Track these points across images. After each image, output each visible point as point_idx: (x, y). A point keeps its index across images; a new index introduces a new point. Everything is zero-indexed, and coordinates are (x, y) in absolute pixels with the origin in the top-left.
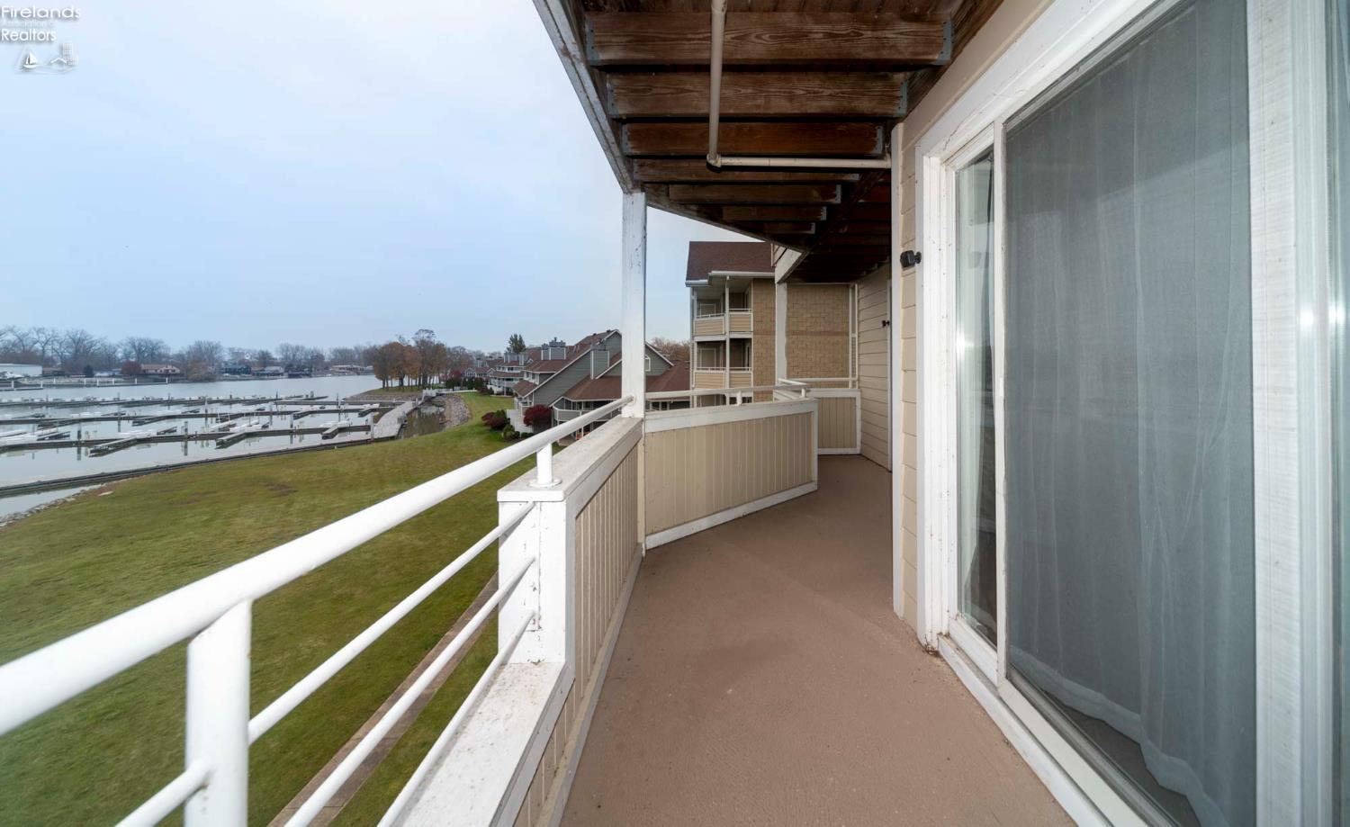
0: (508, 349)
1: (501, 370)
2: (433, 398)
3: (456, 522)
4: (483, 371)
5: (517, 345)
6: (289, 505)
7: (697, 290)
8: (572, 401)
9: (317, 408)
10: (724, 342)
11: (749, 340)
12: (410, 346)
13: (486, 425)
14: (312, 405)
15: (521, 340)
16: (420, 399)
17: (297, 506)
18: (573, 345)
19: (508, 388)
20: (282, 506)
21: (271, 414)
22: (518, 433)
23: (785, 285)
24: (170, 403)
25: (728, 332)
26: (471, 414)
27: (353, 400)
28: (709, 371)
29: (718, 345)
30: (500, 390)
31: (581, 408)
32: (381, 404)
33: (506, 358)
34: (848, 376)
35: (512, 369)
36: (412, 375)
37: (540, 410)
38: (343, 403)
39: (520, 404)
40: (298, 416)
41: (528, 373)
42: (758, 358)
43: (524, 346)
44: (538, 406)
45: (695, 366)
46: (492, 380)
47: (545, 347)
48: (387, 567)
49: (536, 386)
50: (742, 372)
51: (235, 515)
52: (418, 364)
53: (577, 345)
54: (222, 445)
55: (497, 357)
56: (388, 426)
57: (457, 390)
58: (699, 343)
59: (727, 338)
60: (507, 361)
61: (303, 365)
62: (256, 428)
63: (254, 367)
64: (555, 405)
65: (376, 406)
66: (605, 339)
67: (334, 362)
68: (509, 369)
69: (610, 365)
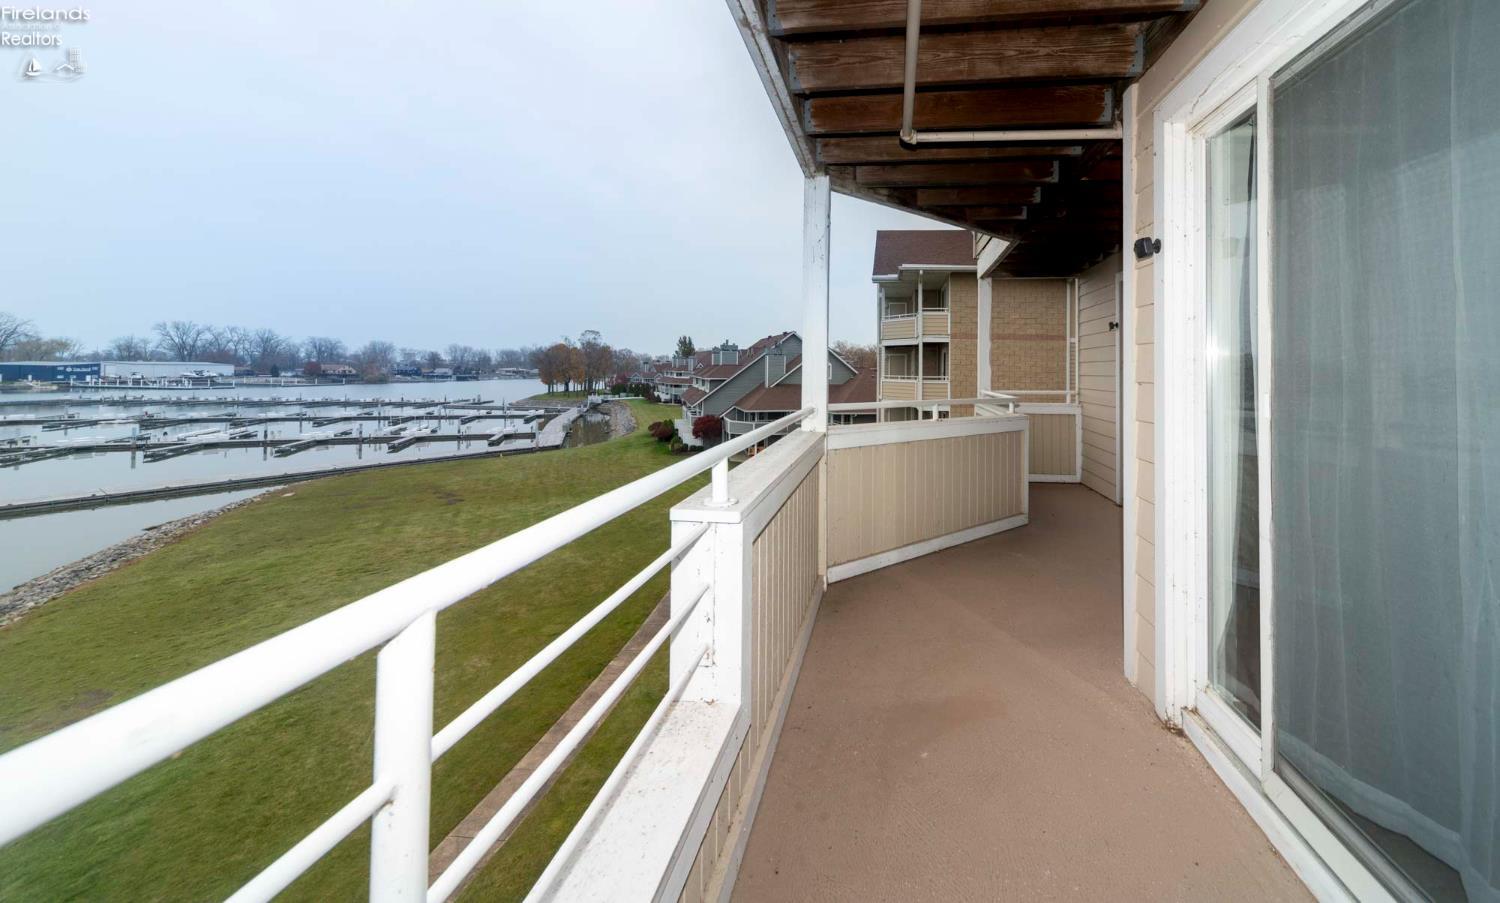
0: (677, 352)
1: (669, 376)
2: (599, 404)
3: (621, 542)
4: (650, 376)
5: (686, 348)
6: (455, 515)
7: (885, 287)
8: (745, 411)
9: (483, 412)
10: (917, 346)
11: (945, 345)
12: (576, 348)
13: (653, 435)
14: (479, 409)
15: (690, 343)
16: (585, 406)
17: (464, 516)
18: (746, 348)
19: (676, 396)
20: (449, 515)
21: (440, 418)
22: (686, 445)
23: (990, 280)
24: (346, 404)
25: (920, 334)
26: (637, 423)
27: (518, 406)
28: (899, 380)
29: (909, 350)
30: (668, 397)
31: (754, 419)
32: (546, 410)
33: (675, 362)
34: (1065, 389)
35: (681, 374)
36: (578, 380)
37: (709, 421)
38: (509, 409)
39: (689, 414)
40: (466, 421)
41: (698, 380)
42: (956, 366)
43: (694, 349)
44: (708, 416)
45: (883, 375)
46: (660, 387)
47: (716, 351)
48: (551, 586)
49: (706, 393)
50: (940, 382)
51: (404, 523)
52: (583, 368)
53: (750, 349)
54: (394, 449)
55: (664, 361)
56: (553, 434)
57: (623, 397)
58: (887, 348)
59: (920, 342)
60: (675, 366)
61: (469, 368)
62: (426, 432)
63: (414, 371)
64: (726, 415)
65: (541, 412)
66: (781, 342)
67: (500, 364)
68: (677, 374)
69: (786, 372)
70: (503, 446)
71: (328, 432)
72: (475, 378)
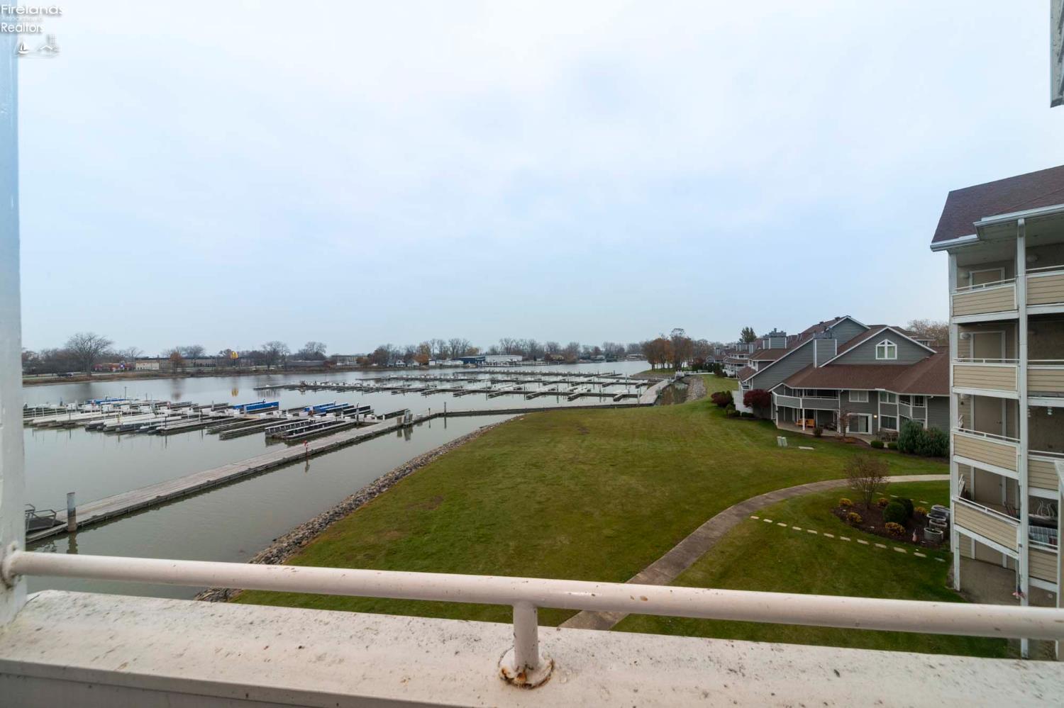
0: (741, 340)
1: (734, 358)
2: (683, 377)
3: (670, 480)
4: (720, 358)
5: (749, 336)
6: (583, 441)
8: (793, 388)
9: (615, 381)
12: (668, 341)
13: (713, 402)
14: (614, 378)
15: (752, 332)
16: (673, 378)
17: (586, 443)
18: (796, 334)
20: (580, 441)
21: (594, 383)
22: (739, 412)
24: (557, 375)
25: (1023, 305)
26: (706, 392)
27: (634, 377)
29: (1007, 326)
30: (733, 373)
31: (801, 395)
32: (650, 380)
33: (738, 347)
35: (743, 356)
36: (669, 361)
37: (757, 394)
38: (628, 379)
39: (743, 387)
40: (605, 385)
41: (751, 361)
43: (755, 337)
44: (757, 390)
45: (958, 358)
46: (727, 366)
47: (766, 338)
48: (618, 501)
49: (755, 372)
51: (559, 442)
52: (673, 354)
53: (799, 335)
54: (570, 399)
55: (731, 347)
56: (649, 395)
57: (700, 373)
58: (965, 325)
59: (1022, 315)
60: (738, 350)
61: (614, 355)
62: (585, 391)
63: (592, 356)
64: (774, 390)
65: (646, 381)
66: (831, 327)
67: (629, 352)
68: (740, 356)
69: (838, 354)
70: (622, 402)
71: (546, 389)
72: (616, 361)
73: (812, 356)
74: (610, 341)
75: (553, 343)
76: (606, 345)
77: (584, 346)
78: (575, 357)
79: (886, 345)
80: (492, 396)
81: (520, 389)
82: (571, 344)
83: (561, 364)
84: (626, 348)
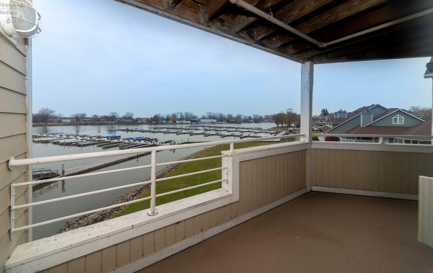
0: (321, 114)
2: (292, 130)
5: (325, 113)
9: (260, 131)
12: (285, 114)
14: (259, 130)
15: (327, 111)
16: (288, 131)
18: (351, 112)
19: (320, 129)
21: (250, 132)
24: (233, 128)
27: (269, 130)
30: (317, 129)
32: (276, 131)
33: (320, 117)
35: (322, 122)
36: (285, 123)
37: (332, 138)
38: (266, 130)
40: (256, 133)
41: (328, 123)
43: (328, 113)
46: (314, 126)
47: (336, 113)
49: (331, 128)
52: (287, 120)
53: (353, 112)
54: (241, 138)
55: (315, 117)
60: (320, 119)
61: (258, 120)
62: (247, 135)
63: (248, 120)
64: (340, 137)
65: (275, 132)
66: (370, 109)
67: (265, 119)
68: (321, 122)
69: (373, 121)
71: (230, 134)
72: (259, 122)
73: (360, 122)
74: (256, 114)
75: (230, 114)
76: (254, 115)
77: (244, 116)
78: (240, 121)
79: (398, 117)
80: (206, 136)
81: (218, 133)
82: (238, 115)
83: (234, 123)
84: (263, 117)
